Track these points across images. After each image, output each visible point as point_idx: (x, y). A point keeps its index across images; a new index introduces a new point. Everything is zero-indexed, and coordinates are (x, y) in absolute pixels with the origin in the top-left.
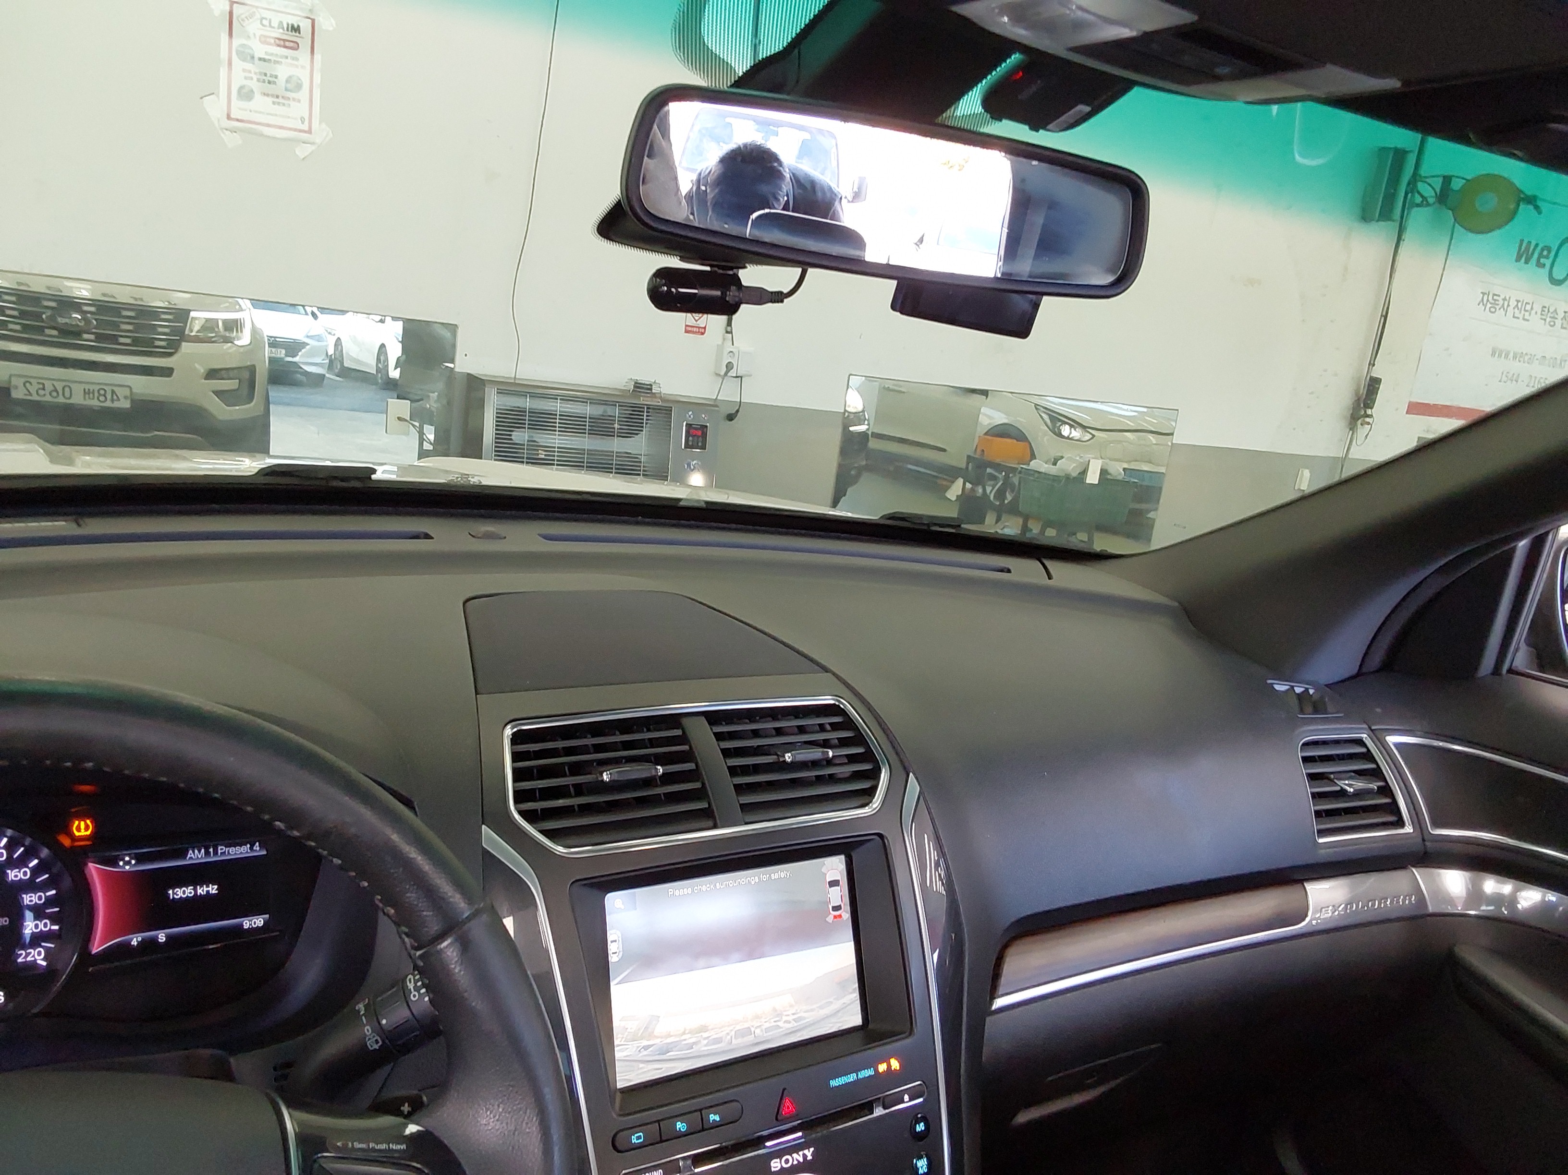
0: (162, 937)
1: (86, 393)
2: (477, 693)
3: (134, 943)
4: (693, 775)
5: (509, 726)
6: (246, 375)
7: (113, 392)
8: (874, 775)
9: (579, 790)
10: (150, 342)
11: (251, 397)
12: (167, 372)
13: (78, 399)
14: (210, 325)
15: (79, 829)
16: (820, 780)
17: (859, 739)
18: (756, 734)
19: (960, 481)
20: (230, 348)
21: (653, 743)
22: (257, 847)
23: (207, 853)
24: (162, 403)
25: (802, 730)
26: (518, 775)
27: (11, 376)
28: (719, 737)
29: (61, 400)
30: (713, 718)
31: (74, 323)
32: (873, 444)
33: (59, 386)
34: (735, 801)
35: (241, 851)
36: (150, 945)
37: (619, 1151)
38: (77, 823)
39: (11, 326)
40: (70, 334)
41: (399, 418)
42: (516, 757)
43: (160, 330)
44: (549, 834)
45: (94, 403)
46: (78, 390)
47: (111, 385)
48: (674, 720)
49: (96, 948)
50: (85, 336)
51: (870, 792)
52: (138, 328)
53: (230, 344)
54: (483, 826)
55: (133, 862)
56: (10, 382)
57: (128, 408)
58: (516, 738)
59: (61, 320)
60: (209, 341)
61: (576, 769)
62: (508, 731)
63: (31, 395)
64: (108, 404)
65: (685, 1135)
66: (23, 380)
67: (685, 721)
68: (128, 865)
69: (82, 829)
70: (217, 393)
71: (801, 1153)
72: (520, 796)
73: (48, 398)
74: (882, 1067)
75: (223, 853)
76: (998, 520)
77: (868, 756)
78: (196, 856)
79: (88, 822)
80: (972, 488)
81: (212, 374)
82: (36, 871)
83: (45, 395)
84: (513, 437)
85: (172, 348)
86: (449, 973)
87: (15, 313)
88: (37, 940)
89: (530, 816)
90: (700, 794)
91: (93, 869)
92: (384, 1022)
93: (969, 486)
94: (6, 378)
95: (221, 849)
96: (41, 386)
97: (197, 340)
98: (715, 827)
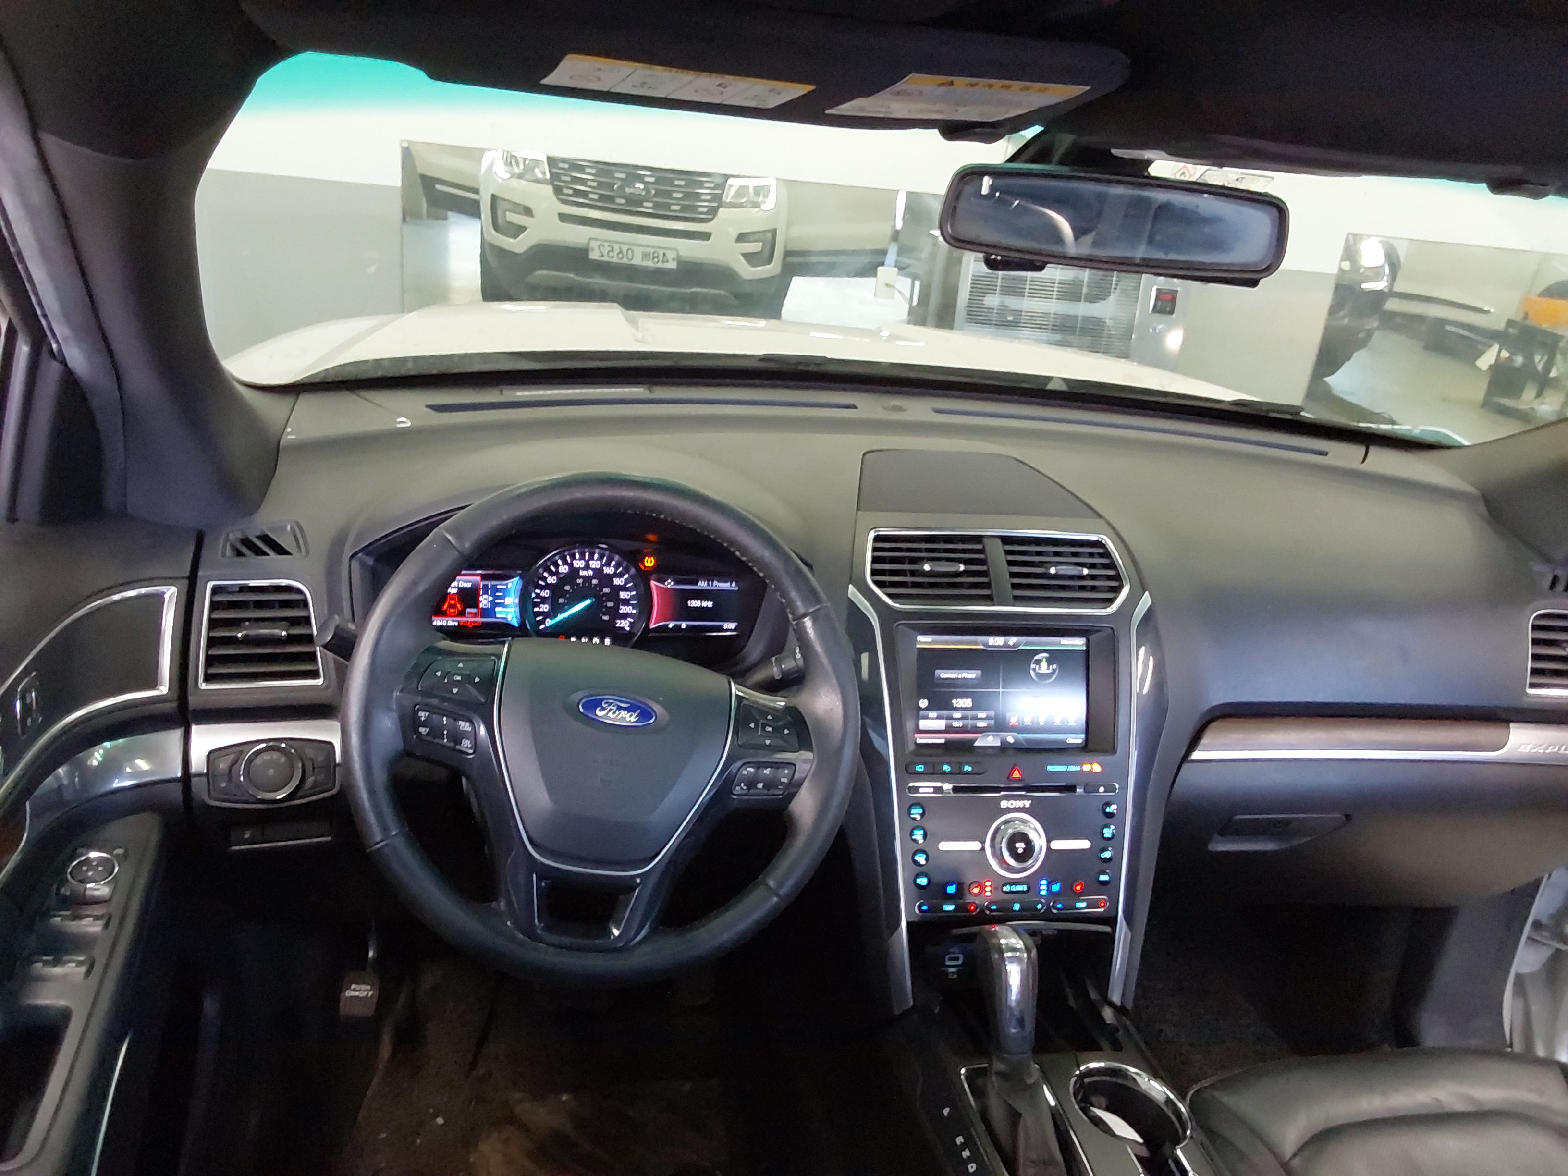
0: (684, 626)
1: (645, 256)
2: (858, 509)
3: (670, 626)
4: (985, 574)
5: (873, 531)
6: (769, 236)
7: (664, 254)
8: (1117, 590)
9: (913, 573)
10: (694, 209)
11: (770, 260)
12: (706, 236)
13: (637, 261)
14: (742, 191)
15: (647, 562)
16: (1082, 588)
17: (1112, 565)
18: (1039, 553)
19: (1496, 348)
20: (757, 212)
21: (964, 551)
22: (733, 584)
23: (708, 584)
24: (702, 264)
25: (1075, 555)
26: (875, 560)
27: (590, 239)
28: (1008, 552)
29: (625, 261)
30: (1005, 540)
31: (637, 193)
32: (1392, 305)
33: (625, 248)
34: (1011, 593)
35: (725, 586)
36: (677, 628)
37: (908, 772)
38: (647, 558)
39: (591, 196)
40: (633, 204)
41: (887, 285)
42: (875, 550)
43: (704, 197)
44: (889, 595)
45: (650, 264)
46: (638, 252)
47: (664, 248)
48: (978, 539)
49: (652, 626)
50: (646, 204)
51: (1111, 601)
52: (687, 196)
53: (757, 209)
54: (850, 586)
55: (672, 583)
56: (588, 243)
57: (674, 269)
58: (877, 539)
59: (628, 190)
60: (741, 206)
61: (913, 561)
62: (872, 535)
63: (603, 256)
64: (660, 265)
65: (948, 773)
66: (598, 243)
67: (985, 540)
68: (670, 584)
69: (649, 562)
70: (745, 255)
71: (1022, 802)
72: (874, 573)
73: (615, 260)
74: (1087, 768)
75: (716, 586)
76: (1539, 394)
77: (1117, 577)
78: (702, 585)
79: (652, 559)
80: (1509, 358)
81: (742, 238)
82: (627, 582)
83: (613, 257)
84: (984, 302)
85: (713, 212)
86: (807, 633)
87: (595, 184)
88: (624, 616)
89: (879, 584)
90: (987, 586)
91: (653, 583)
92: (783, 666)
93: (1505, 354)
94: (585, 241)
95: (715, 583)
96: (610, 249)
97: (732, 205)
98: (994, 605)
